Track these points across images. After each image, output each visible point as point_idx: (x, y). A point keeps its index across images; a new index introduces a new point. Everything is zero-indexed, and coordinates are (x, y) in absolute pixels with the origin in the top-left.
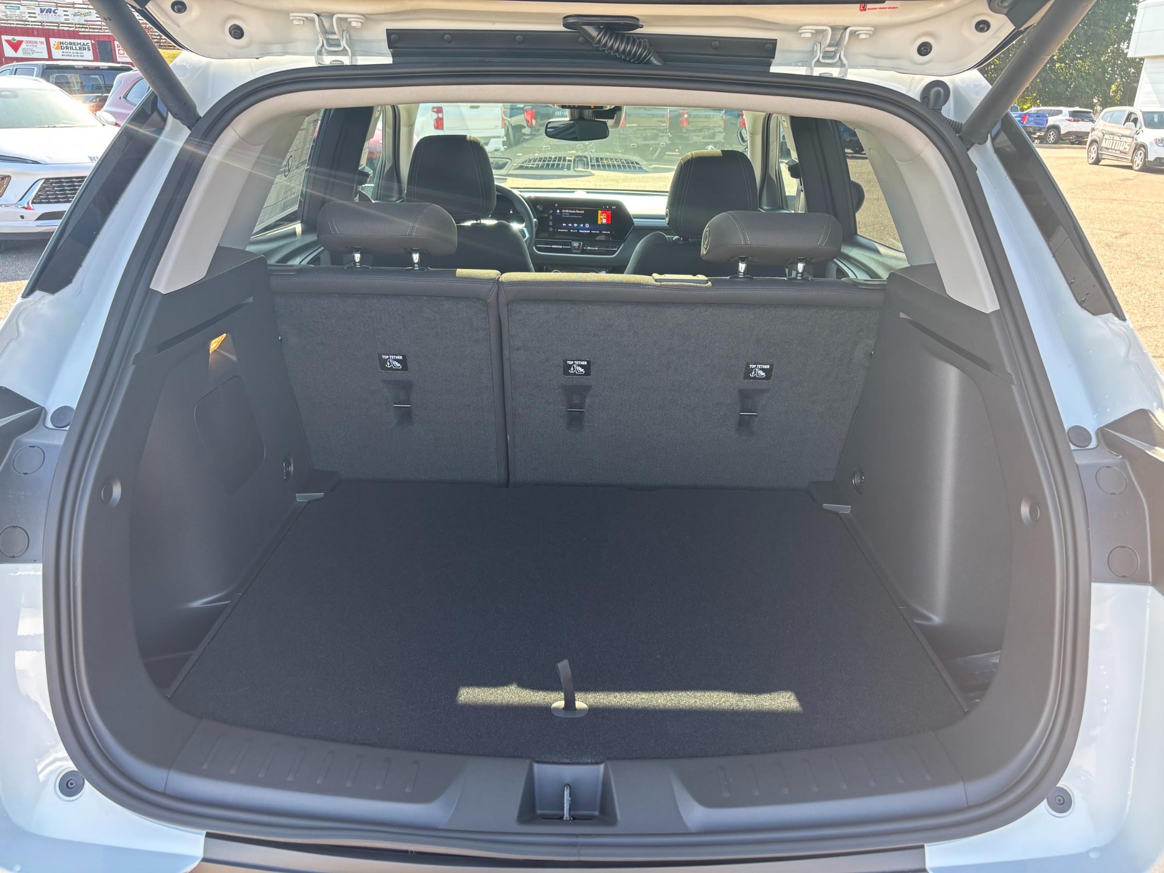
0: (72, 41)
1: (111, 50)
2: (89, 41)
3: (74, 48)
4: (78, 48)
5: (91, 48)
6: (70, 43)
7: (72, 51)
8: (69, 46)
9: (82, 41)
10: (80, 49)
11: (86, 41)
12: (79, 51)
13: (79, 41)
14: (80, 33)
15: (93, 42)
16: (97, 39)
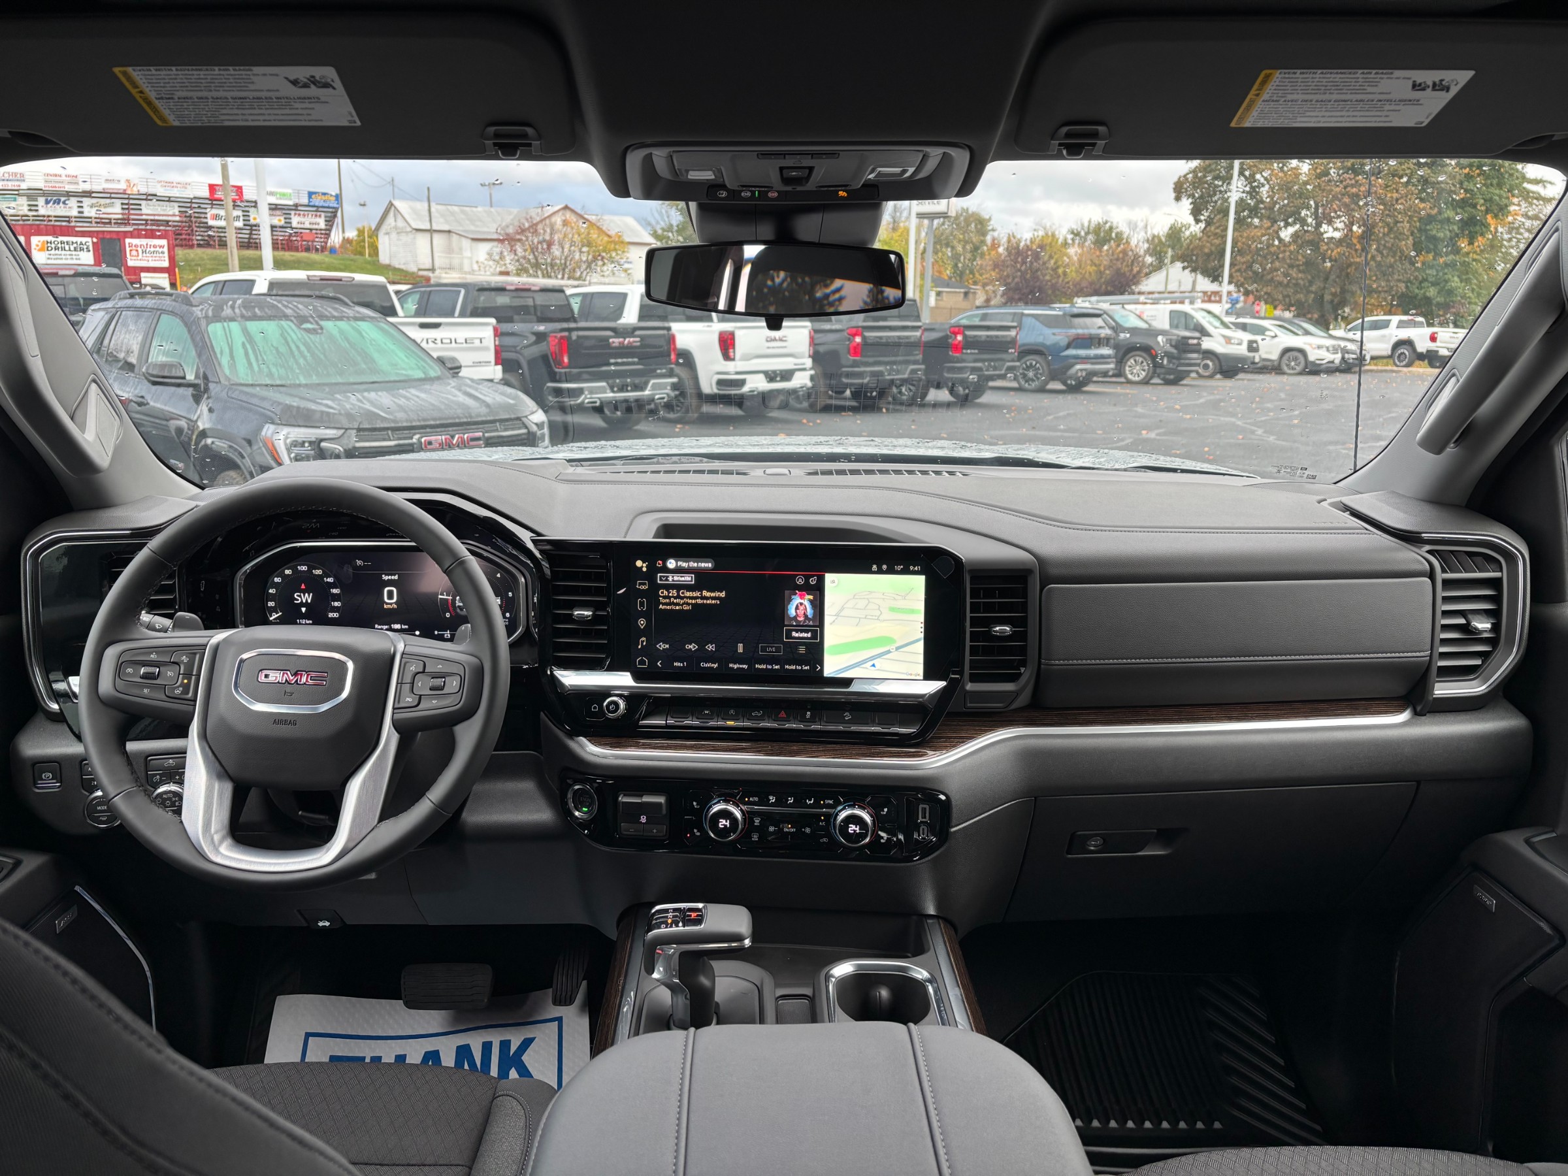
0: (65, 239)
1: (120, 250)
2: (89, 239)
3: (67, 248)
4: (72, 248)
5: (91, 248)
6: (62, 243)
7: (63, 252)
8: (59, 245)
9: (79, 240)
10: (75, 249)
11: (84, 240)
12: (74, 253)
13: (74, 239)
14: (77, 229)
15: (95, 240)
16: (101, 236)
